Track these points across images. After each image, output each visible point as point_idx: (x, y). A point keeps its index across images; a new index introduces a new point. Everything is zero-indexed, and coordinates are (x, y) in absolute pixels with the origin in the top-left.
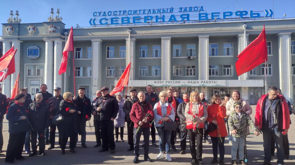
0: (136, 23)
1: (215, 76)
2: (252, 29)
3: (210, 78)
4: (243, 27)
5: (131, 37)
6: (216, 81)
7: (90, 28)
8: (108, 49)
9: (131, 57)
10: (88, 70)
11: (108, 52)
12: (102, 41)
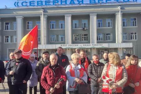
0: (48, 5)
1: (101, 41)
2: (125, 9)
3: (98, 42)
4: (119, 8)
5: (44, 15)
6: (102, 44)
7: (15, 8)
8: (28, 23)
9: (44, 28)
10: (14, 38)
11: (28, 25)
12: (23, 18)
